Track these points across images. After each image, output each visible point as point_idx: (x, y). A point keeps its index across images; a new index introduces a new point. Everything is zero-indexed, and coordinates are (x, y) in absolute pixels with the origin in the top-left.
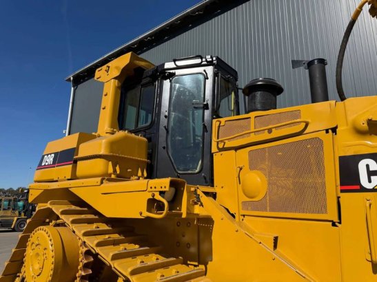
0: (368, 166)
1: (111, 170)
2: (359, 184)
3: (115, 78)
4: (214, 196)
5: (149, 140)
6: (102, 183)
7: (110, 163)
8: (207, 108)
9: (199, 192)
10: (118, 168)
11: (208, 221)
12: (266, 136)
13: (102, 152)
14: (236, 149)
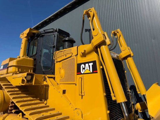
0: (83, 66)
1: (17, 71)
2: (81, 72)
3: (25, 37)
4: (54, 78)
5: (35, 60)
6: (13, 75)
7: (17, 68)
8: (55, 48)
9: (46, 77)
10: (20, 70)
11: (47, 86)
12: (65, 57)
13: (15, 64)
14: (60, 61)
